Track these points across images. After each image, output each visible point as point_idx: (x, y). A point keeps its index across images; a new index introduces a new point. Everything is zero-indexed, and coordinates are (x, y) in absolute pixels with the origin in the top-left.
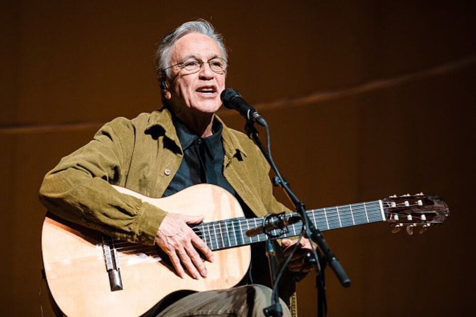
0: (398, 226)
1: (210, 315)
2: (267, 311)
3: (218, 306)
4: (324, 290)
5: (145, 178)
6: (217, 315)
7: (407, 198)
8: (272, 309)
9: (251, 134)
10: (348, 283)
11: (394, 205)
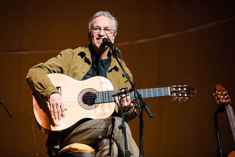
0: (175, 98)
1: (98, 128)
2: (120, 127)
3: (101, 125)
4: (142, 119)
5: (75, 72)
6: (100, 128)
7: (180, 87)
8: (122, 126)
9: (114, 56)
10: (152, 116)
11: (174, 89)
